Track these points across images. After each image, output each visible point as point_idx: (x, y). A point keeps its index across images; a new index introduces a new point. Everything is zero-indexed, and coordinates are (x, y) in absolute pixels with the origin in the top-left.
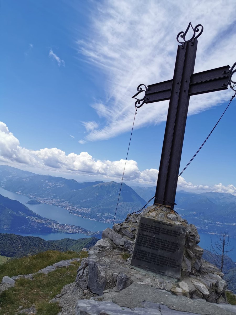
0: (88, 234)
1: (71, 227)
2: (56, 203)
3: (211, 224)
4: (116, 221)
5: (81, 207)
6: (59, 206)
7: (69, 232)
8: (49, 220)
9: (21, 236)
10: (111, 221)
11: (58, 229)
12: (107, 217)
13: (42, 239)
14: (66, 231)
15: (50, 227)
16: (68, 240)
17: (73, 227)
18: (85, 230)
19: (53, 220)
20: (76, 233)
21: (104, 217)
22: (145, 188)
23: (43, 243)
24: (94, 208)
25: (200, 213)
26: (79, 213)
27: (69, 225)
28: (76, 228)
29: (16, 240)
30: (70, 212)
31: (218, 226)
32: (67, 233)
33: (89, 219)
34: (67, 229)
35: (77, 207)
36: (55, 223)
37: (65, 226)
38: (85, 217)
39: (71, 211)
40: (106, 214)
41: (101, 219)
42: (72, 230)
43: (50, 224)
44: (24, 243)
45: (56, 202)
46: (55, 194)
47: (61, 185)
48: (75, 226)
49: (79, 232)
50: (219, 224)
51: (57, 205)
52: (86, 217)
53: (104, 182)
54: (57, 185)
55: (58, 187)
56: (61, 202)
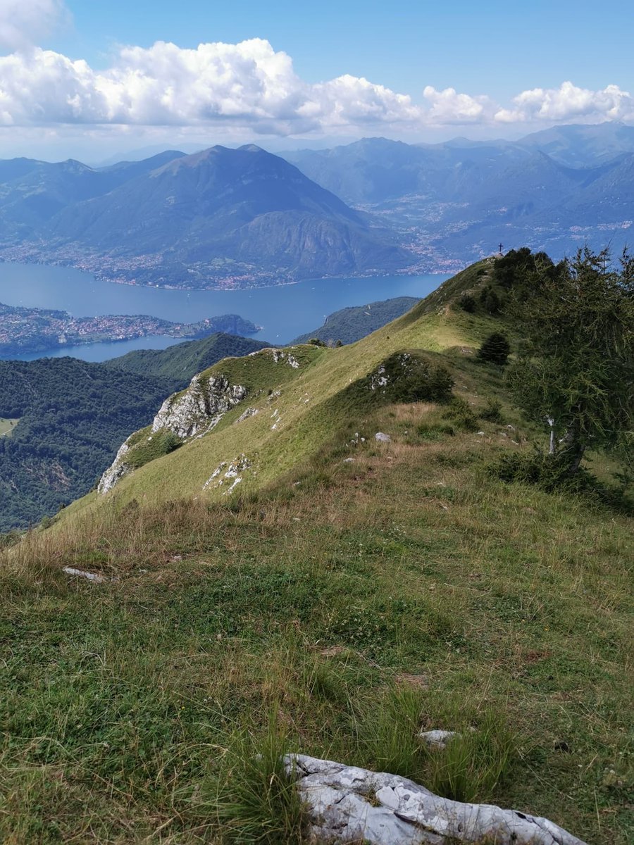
0: (177, 332)
1: (116, 320)
2: (38, 253)
3: (555, 235)
4: (253, 278)
5: (129, 254)
6: (51, 261)
7: (114, 338)
8: (37, 312)
9: (21, 362)
10: (240, 281)
11: (78, 334)
12: (223, 273)
13: (78, 361)
14: (104, 336)
15: (50, 332)
16: (143, 354)
17: (124, 321)
18: (164, 325)
19: (51, 312)
20: (137, 336)
21: (213, 273)
22: (330, 153)
23: (87, 370)
24: (172, 249)
25: (520, 208)
26: (128, 275)
27: (110, 318)
28: (132, 322)
29: (13, 374)
30: (96, 278)
31: (577, 237)
32: (108, 341)
33: (167, 286)
34: (107, 331)
35: (114, 257)
36: (61, 318)
37: (95, 322)
38: (150, 283)
39: (100, 273)
40: (218, 263)
41: (204, 283)
42: (123, 330)
43: (48, 323)
44: (36, 377)
45: (36, 251)
46: (23, 225)
47: (34, 189)
48: (127, 316)
49: (145, 331)
50: (579, 233)
51: (45, 259)
52: (155, 284)
53: (184, 155)
54: (19, 188)
55: (25, 197)
56: (54, 249)
